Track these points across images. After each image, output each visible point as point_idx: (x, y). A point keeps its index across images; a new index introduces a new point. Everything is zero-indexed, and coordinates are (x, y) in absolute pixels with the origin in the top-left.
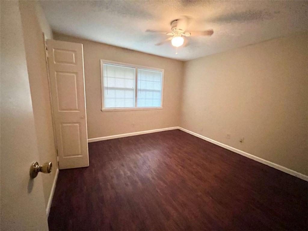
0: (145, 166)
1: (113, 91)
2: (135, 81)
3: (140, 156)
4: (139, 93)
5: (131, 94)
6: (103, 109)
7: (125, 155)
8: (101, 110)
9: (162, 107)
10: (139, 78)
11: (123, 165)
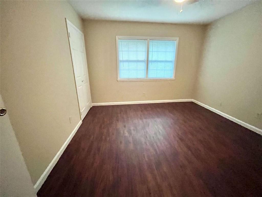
0: (143, 131)
1: (127, 63)
2: (147, 53)
3: (143, 121)
4: (150, 64)
5: (143, 66)
6: (118, 79)
7: (130, 119)
8: (117, 80)
9: (174, 78)
10: (150, 50)
11: (125, 126)
